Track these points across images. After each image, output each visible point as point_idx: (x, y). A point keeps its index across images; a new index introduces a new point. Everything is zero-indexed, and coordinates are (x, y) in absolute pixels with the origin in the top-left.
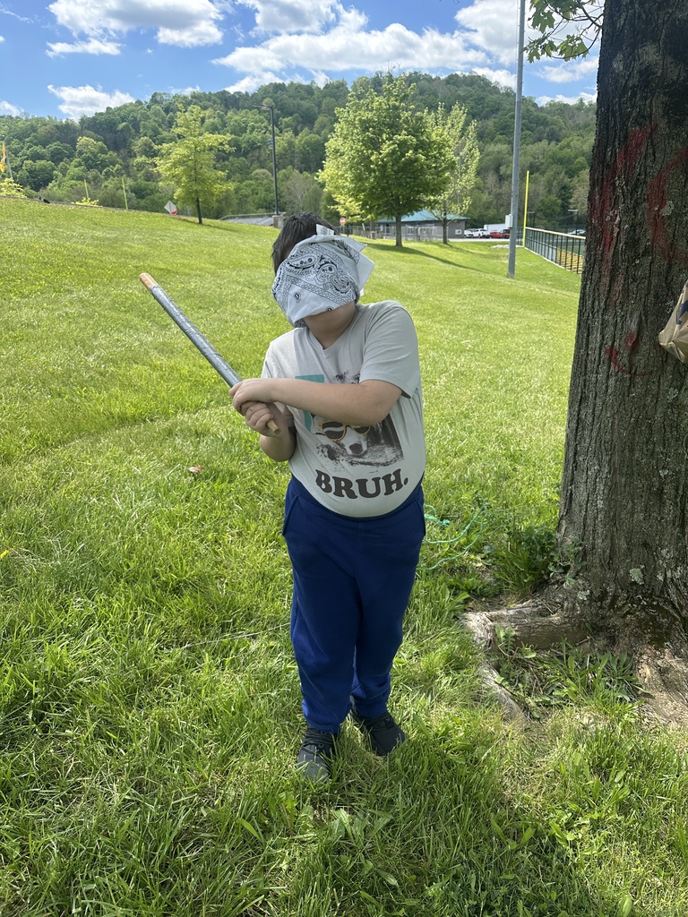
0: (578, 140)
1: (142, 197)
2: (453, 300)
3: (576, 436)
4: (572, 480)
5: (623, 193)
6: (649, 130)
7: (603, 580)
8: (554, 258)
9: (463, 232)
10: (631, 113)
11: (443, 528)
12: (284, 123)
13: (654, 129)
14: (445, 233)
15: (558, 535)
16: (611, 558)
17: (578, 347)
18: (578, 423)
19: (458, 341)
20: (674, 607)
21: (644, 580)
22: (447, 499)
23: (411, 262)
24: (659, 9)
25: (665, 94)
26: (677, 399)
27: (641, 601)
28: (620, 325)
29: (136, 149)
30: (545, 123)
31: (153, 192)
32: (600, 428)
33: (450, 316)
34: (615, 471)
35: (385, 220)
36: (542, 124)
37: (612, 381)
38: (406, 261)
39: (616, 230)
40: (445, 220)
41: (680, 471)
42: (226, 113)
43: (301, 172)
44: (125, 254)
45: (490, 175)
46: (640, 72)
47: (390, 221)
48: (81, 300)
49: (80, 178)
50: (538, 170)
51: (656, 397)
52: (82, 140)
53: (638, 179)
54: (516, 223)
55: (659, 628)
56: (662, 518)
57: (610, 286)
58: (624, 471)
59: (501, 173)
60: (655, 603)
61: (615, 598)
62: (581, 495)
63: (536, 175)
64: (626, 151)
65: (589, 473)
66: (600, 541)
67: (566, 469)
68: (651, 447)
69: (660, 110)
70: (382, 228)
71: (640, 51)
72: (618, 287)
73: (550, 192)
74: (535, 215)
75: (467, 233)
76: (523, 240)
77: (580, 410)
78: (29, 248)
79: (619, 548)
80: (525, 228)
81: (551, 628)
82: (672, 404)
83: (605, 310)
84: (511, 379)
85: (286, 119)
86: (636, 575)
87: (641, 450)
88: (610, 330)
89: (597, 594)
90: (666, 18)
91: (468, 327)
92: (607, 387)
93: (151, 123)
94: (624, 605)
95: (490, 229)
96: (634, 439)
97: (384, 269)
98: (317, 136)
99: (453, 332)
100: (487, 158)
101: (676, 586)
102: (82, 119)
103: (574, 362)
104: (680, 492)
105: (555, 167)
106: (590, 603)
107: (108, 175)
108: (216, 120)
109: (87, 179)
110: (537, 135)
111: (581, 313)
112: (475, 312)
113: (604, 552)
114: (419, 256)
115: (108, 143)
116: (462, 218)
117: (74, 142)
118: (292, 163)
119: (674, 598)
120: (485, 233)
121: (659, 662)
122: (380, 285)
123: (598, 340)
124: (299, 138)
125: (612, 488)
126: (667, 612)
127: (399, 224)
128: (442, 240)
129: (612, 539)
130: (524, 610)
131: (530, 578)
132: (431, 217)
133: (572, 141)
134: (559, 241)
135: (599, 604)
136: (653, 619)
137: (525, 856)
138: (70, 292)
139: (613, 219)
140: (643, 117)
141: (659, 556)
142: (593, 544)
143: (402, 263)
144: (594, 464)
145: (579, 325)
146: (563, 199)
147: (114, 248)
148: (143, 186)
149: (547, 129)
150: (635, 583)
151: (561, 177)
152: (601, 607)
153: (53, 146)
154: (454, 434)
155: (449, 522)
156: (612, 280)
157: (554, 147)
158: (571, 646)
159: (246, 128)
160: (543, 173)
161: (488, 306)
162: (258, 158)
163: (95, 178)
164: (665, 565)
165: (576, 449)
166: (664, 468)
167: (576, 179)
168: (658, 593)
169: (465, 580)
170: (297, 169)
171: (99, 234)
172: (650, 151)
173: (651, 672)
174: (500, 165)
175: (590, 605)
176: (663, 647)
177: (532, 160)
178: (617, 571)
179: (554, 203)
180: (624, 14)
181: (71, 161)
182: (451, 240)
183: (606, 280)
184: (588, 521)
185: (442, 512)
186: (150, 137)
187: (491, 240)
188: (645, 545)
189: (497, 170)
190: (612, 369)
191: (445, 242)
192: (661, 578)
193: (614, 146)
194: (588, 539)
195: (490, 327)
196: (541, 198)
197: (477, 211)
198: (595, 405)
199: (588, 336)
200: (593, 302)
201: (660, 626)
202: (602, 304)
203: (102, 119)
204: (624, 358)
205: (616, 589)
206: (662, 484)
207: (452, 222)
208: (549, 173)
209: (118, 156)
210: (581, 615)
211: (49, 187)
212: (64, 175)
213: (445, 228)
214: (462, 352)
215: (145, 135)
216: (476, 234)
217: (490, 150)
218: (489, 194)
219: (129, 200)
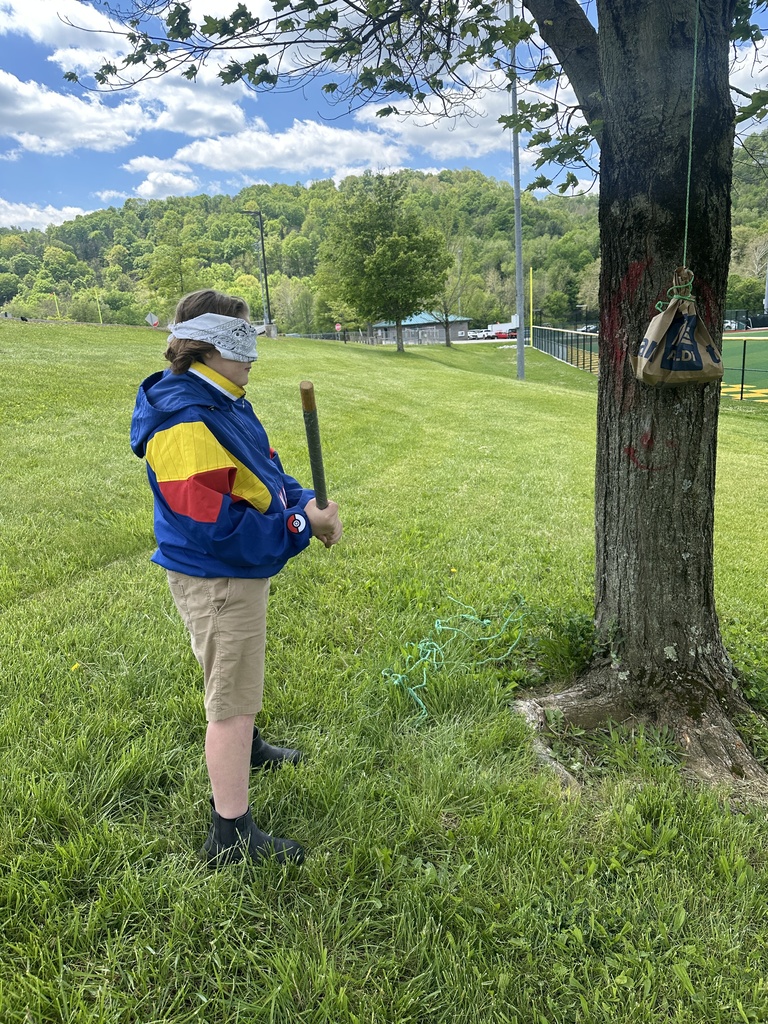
0: (581, 233)
1: (118, 308)
2: (464, 405)
3: (604, 527)
4: (605, 568)
5: (628, 314)
6: (646, 263)
7: (640, 660)
8: (565, 357)
9: (466, 334)
10: (629, 249)
11: (484, 628)
12: (268, 227)
13: (650, 262)
14: (447, 336)
15: (596, 622)
16: (645, 638)
17: (599, 449)
18: (605, 516)
19: (475, 448)
20: (707, 681)
21: (678, 657)
22: (485, 601)
23: (415, 367)
24: (645, 167)
25: (656, 234)
26: (690, 489)
27: (676, 676)
28: (635, 427)
29: (108, 258)
30: (544, 216)
31: (128, 302)
32: (625, 518)
33: (463, 423)
34: (642, 557)
35: (383, 324)
36: (542, 218)
37: (632, 476)
38: (410, 368)
39: (625, 346)
40: (447, 322)
41: (700, 553)
42: (206, 218)
43: (290, 277)
44: (119, 373)
45: (491, 273)
46: (634, 216)
47: (387, 325)
48: (85, 423)
49: (48, 290)
50: (541, 265)
51: (672, 488)
52: (49, 250)
53: (640, 303)
54: (522, 323)
55: (695, 700)
56: (689, 598)
57: (624, 394)
58: (650, 557)
59: (503, 270)
60: (690, 678)
61: (653, 676)
62: (614, 581)
63: (540, 270)
64: (628, 280)
65: (619, 560)
66: (634, 623)
67: (598, 559)
68: (672, 533)
69: (654, 247)
70: (379, 332)
71: (633, 199)
72: (631, 394)
73: (555, 287)
74: (541, 313)
75: (471, 334)
76: (531, 339)
77: (606, 504)
78: (21, 371)
79: (653, 628)
80: (532, 326)
81: (597, 708)
82: (687, 494)
83: (621, 414)
84: (533, 484)
85: (271, 222)
86: (670, 652)
87: (664, 536)
88: (626, 432)
89: (636, 673)
90: (652, 174)
91: (483, 433)
92: (628, 482)
93: (125, 230)
94: (661, 681)
95: (494, 329)
96: (657, 526)
97: (387, 376)
98: (305, 239)
99: (468, 438)
100: (487, 255)
101: (708, 661)
102: (49, 229)
103: (597, 461)
104: (702, 573)
105: (560, 262)
106: (631, 683)
107: (78, 286)
108: (194, 226)
109: (56, 290)
110: (537, 230)
111: (600, 418)
112: (489, 417)
113: (639, 633)
114: (422, 360)
115: (78, 252)
116: (465, 319)
117: (40, 253)
118: (279, 267)
119: (707, 672)
120: (490, 334)
121: (698, 731)
122: (387, 393)
123: (617, 440)
124: (285, 241)
125: (641, 573)
126: (701, 685)
127: (400, 328)
128: (444, 342)
129: (645, 621)
130: (570, 694)
131: (573, 663)
132: (432, 319)
133: (574, 234)
134: (570, 338)
135: (639, 682)
136: (689, 692)
137: (592, 884)
138: (73, 415)
139: (622, 337)
140: (640, 252)
141: (689, 633)
142: (629, 626)
143: (406, 369)
144: (623, 552)
145: (599, 428)
146: (570, 295)
147: (106, 367)
148: (117, 296)
149: (548, 223)
150: (670, 660)
151: (566, 271)
152: (641, 686)
153: (16, 258)
154: (483, 539)
155: (488, 621)
156: (625, 388)
157: (557, 241)
158: (617, 724)
159: (228, 233)
160: (546, 269)
161: (501, 410)
162: (243, 264)
163: (65, 290)
164: (695, 641)
165: (605, 540)
166: (685, 551)
167: (581, 273)
168: (691, 669)
169: (513, 673)
170: (286, 273)
171: (87, 352)
172: (648, 280)
173: (691, 739)
174: (501, 262)
175: (631, 684)
176: (700, 717)
177: (534, 255)
178: (652, 650)
179: (560, 299)
180: (617, 170)
181: (37, 273)
182: (454, 342)
183: (620, 389)
184: (623, 605)
185: (482, 612)
186: (124, 245)
187: (496, 340)
188: (676, 624)
189: (498, 267)
190: (631, 465)
191: (448, 345)
192: (692, 654)
193: (618, 276)
194: (624, 622)
195: (506, 432)
196: (546, 294)
197: (480, 311)
198: (619, 498)
199: (608, 437)
200: (610, 408)
201: (696, 698)
202: (618, 409)
203: (71, 227)
204: (641, 456)
205: (653, 667)
206: (685, 566)
207: (455, 322)
208: (553, 269)
209: (89, 265)
210: (622, 694)
211: (13, 302)
212: (30, 288)
213: (447, 330)
214: (480, 458)
215: (119, 243)
216: (480, 335)
217: (489, 246)
218: (492, 292)
219: (103, 311)
